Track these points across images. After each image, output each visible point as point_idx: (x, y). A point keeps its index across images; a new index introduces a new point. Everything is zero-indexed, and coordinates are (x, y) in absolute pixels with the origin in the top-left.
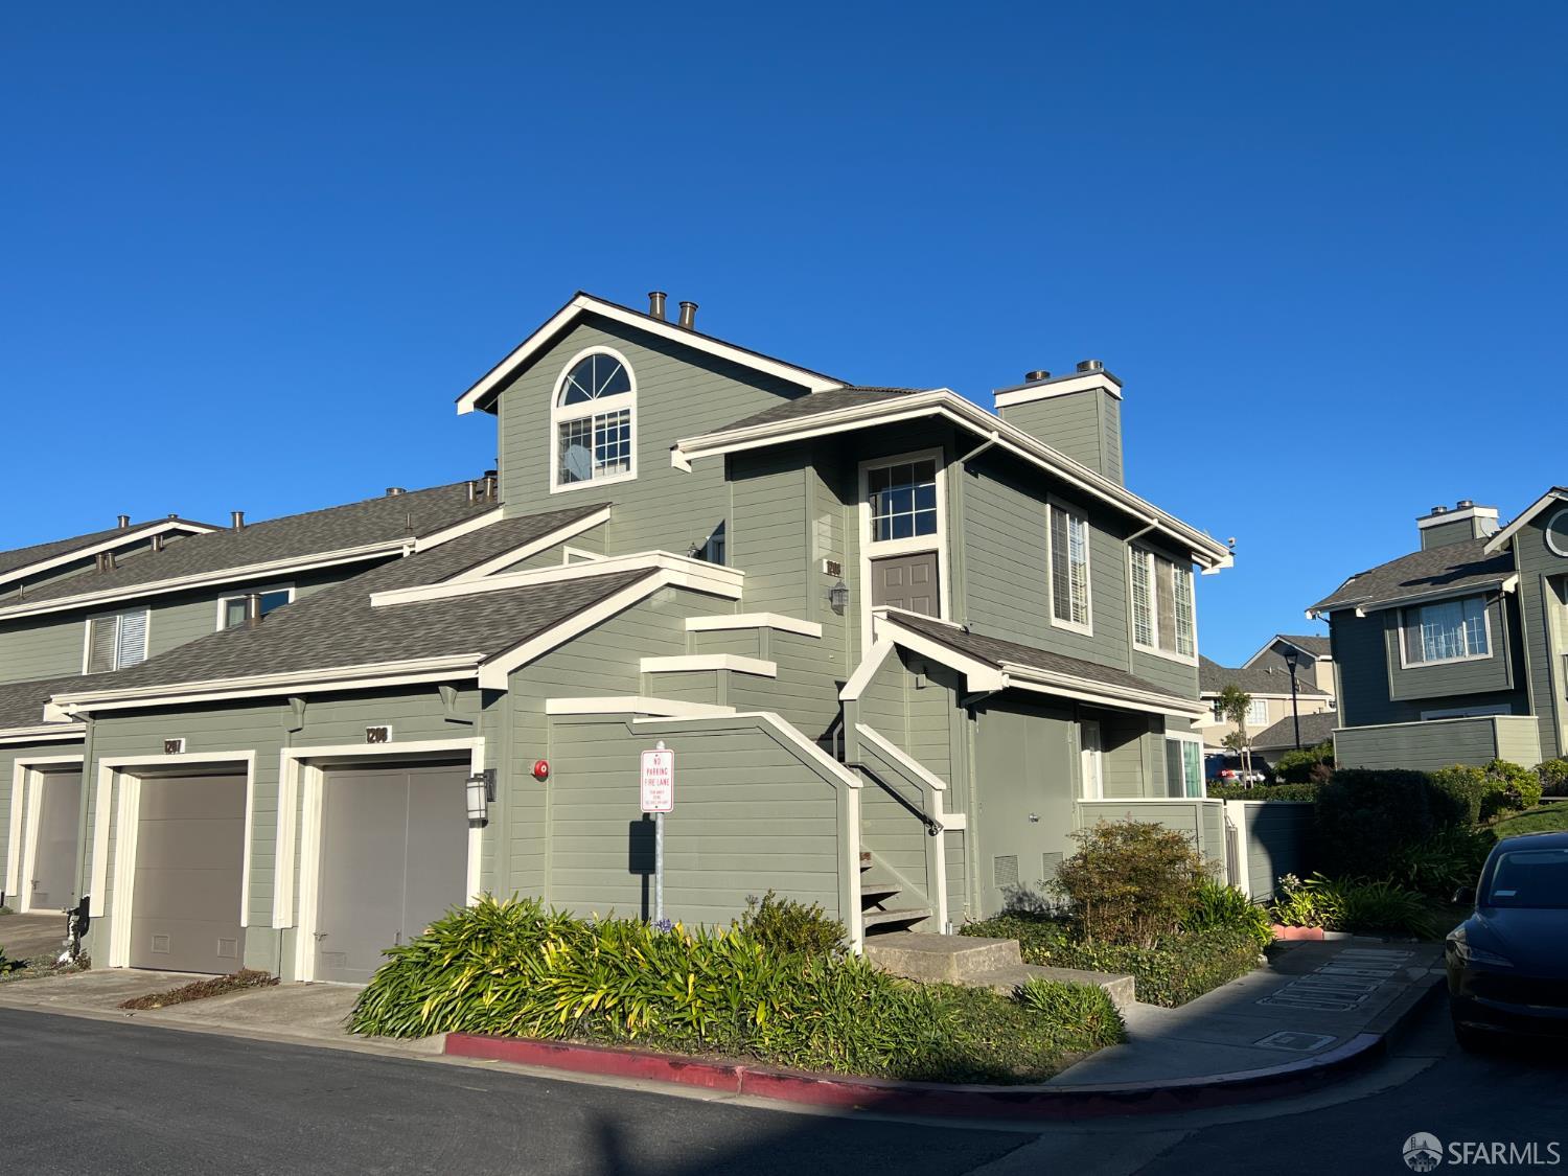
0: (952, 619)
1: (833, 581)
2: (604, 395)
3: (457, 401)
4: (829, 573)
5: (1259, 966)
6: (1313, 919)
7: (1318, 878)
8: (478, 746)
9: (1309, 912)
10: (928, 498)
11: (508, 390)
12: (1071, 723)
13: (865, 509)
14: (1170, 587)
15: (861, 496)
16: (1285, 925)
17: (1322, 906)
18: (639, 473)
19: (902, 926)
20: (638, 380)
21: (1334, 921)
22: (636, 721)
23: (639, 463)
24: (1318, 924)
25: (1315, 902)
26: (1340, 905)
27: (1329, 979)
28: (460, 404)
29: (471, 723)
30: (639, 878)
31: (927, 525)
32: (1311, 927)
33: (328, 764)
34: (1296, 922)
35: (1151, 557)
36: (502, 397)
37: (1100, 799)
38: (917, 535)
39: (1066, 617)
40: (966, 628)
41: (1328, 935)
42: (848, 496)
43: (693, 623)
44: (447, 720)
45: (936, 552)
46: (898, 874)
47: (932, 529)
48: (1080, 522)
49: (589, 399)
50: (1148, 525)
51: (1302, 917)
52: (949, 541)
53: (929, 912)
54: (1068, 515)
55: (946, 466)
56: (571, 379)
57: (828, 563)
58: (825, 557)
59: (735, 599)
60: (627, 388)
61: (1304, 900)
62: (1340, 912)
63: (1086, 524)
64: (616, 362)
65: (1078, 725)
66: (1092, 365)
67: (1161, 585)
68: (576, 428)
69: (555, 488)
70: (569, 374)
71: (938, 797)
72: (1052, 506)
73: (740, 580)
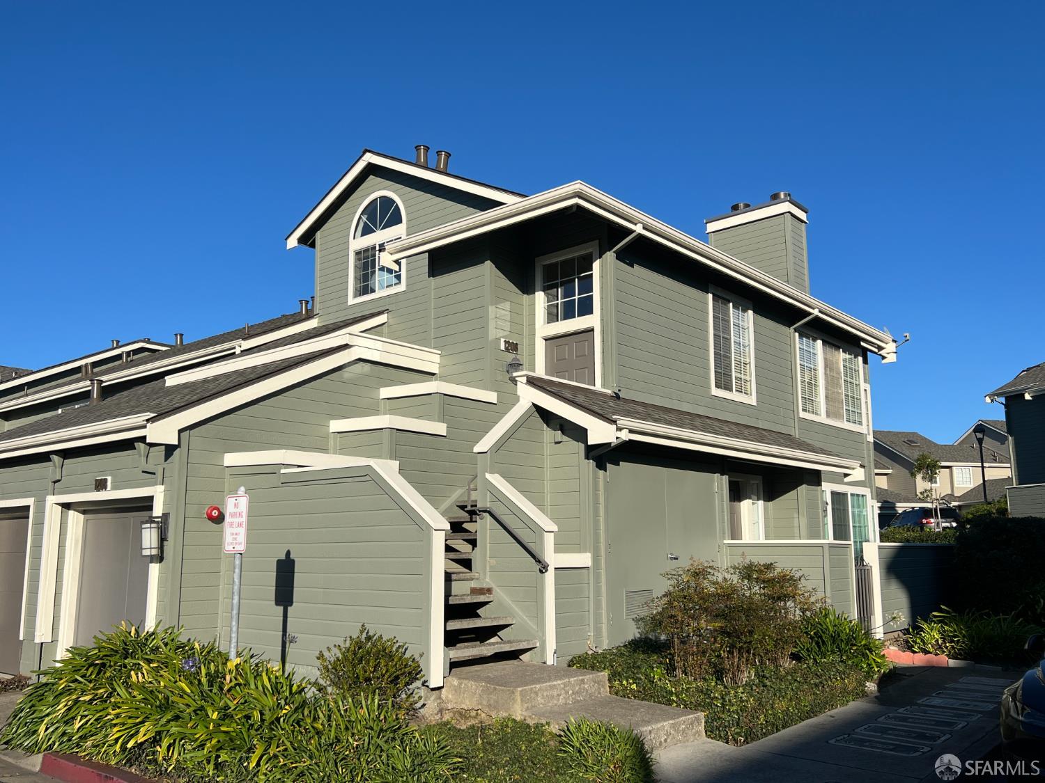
0: (603, 386)
1: (510, 357)
2: (383, 228)
3: (286, 239)
4: (507, 350)
5: (864, 694)
6: (940, 647)
7: (947, 612)
8: (158, 494)
9: (937, 641)
10: (587, 285)
11: (323, 229)
12: (717, 476)
13: (540, 297)
14: (838, 368)
15: (536, 288)
16: (914, 652)
17: (949, 636)
18: (407, 286)
19: (514, 655)
20: (407, 214)
21: (959, 650)
22: (283, 471)
23: (407, 278)
24: (944, 652)
25: (942, 633)
26: (964, 636)
27: (925, 712)
28: (288, 241)
29: (154, 474)
30: (281, 609)
31: (586, 308)
32: (936, 655)
33: (86, 508)
34: (925, 650)
35: (819, 342)
36: (318, 235)
37: (762, 540)
38: (578, 316)
39: (729, 389)
40: (615, 393)
41: (952, 663)
42: (527, 288)
43: (386, 392)
44: (143, 472)
45: (592, 330)
46: (516, 608)
47: (590, 311)
48: (744, 311)
49: (375, 231)
50: (810, 314)
51: (929, 645)
52: (602, 320)
53: (536, 643)
54: (731, 304)
55: (600, 257)
56: (364, 218)
57: (505, 341)
58: (503, 337)
59: (434, 374)
60: (400, 221)
61: (932, 630)
62: (964, 643)
63: (750, 312)
64: (392, 201)
65: (725, 478)
66: (782, 196)
67: (828, 365)
68: (366, 255)
69: (352, 301)
70: (361, 214)
71: (549, 540)
72: (714, 295)
73: (437, 359)
